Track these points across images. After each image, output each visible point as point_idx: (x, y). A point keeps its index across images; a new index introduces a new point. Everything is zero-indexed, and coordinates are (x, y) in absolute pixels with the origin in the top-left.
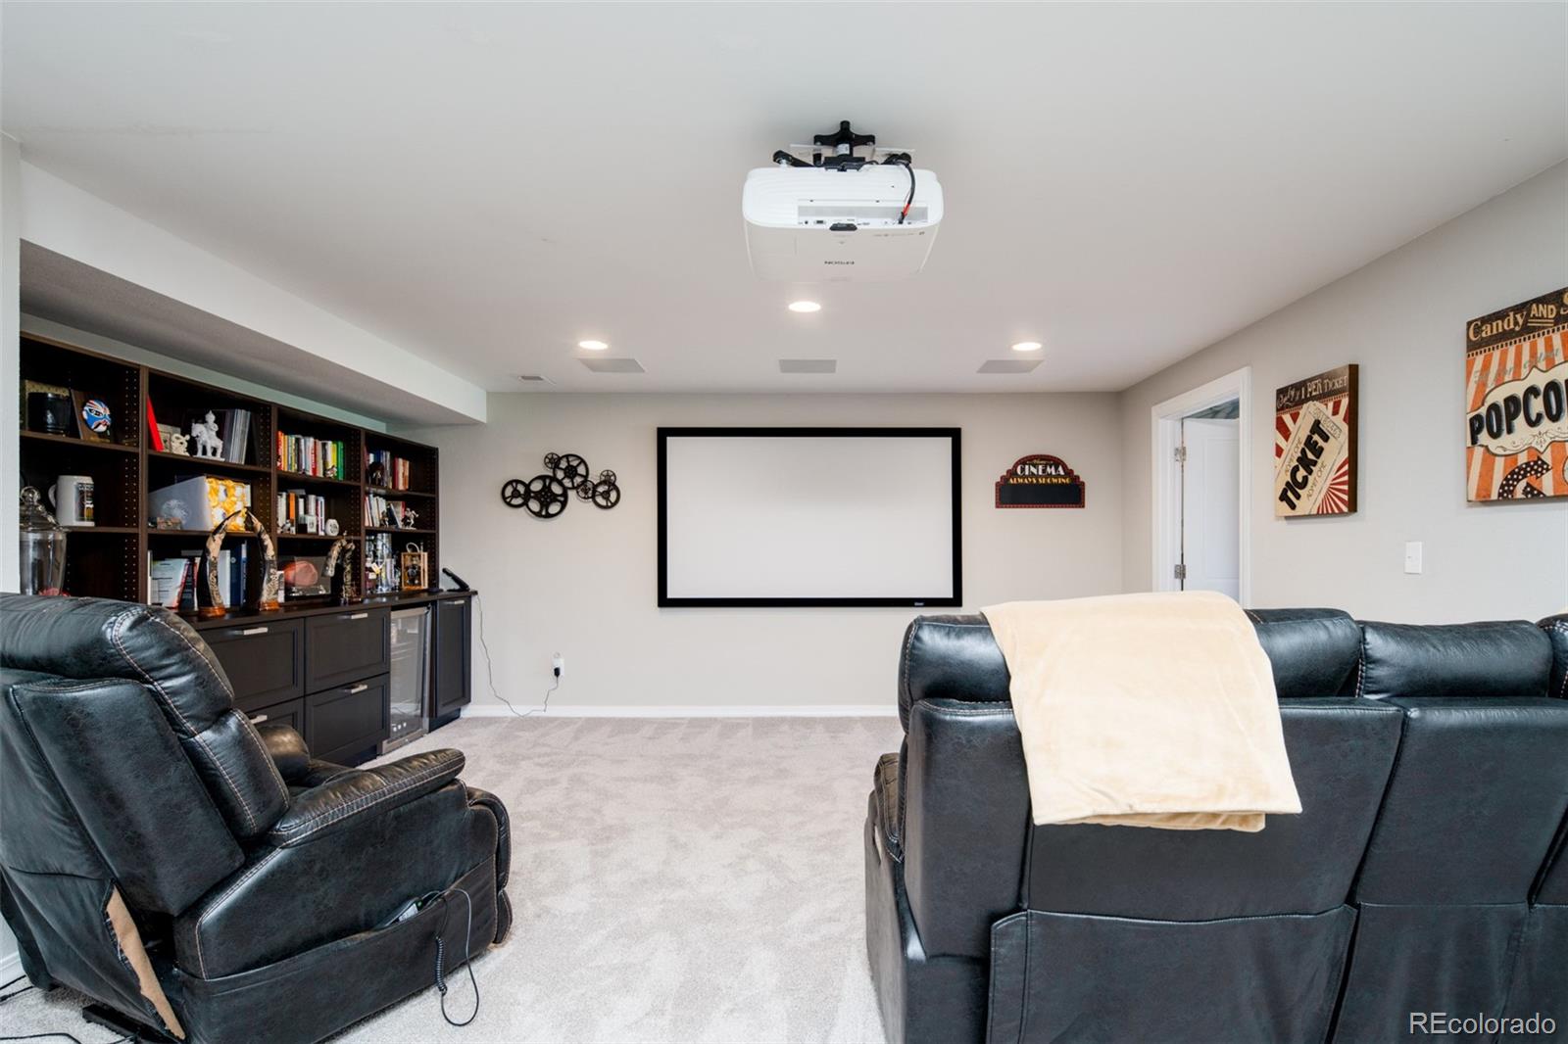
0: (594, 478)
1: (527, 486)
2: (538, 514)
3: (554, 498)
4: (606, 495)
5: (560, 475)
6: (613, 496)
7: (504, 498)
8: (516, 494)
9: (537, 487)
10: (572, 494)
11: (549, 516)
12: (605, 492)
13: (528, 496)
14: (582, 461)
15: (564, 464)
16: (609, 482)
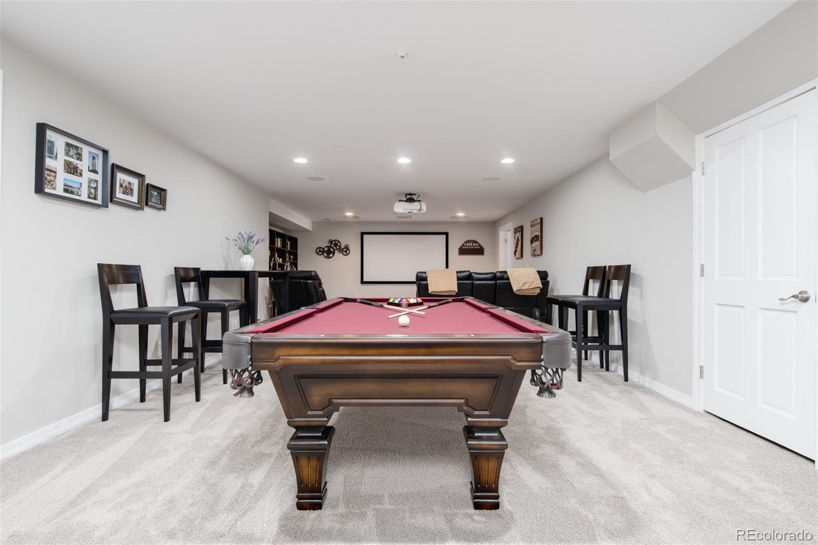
0: (343, 246)
1: (323, 249)
2: (326, 257)
3: (331, 252)
4: (346, 252)
5: (333, 246)
6: (348, 252)
7: (317, 252)
8: (320, 251)
9: (326, 249)
10: (336, 251)
11: (329, 257)
12: (346, 250)
13: (323, 252)
14: (339, 242)
15: (334, 243)
16: (347, 248)
